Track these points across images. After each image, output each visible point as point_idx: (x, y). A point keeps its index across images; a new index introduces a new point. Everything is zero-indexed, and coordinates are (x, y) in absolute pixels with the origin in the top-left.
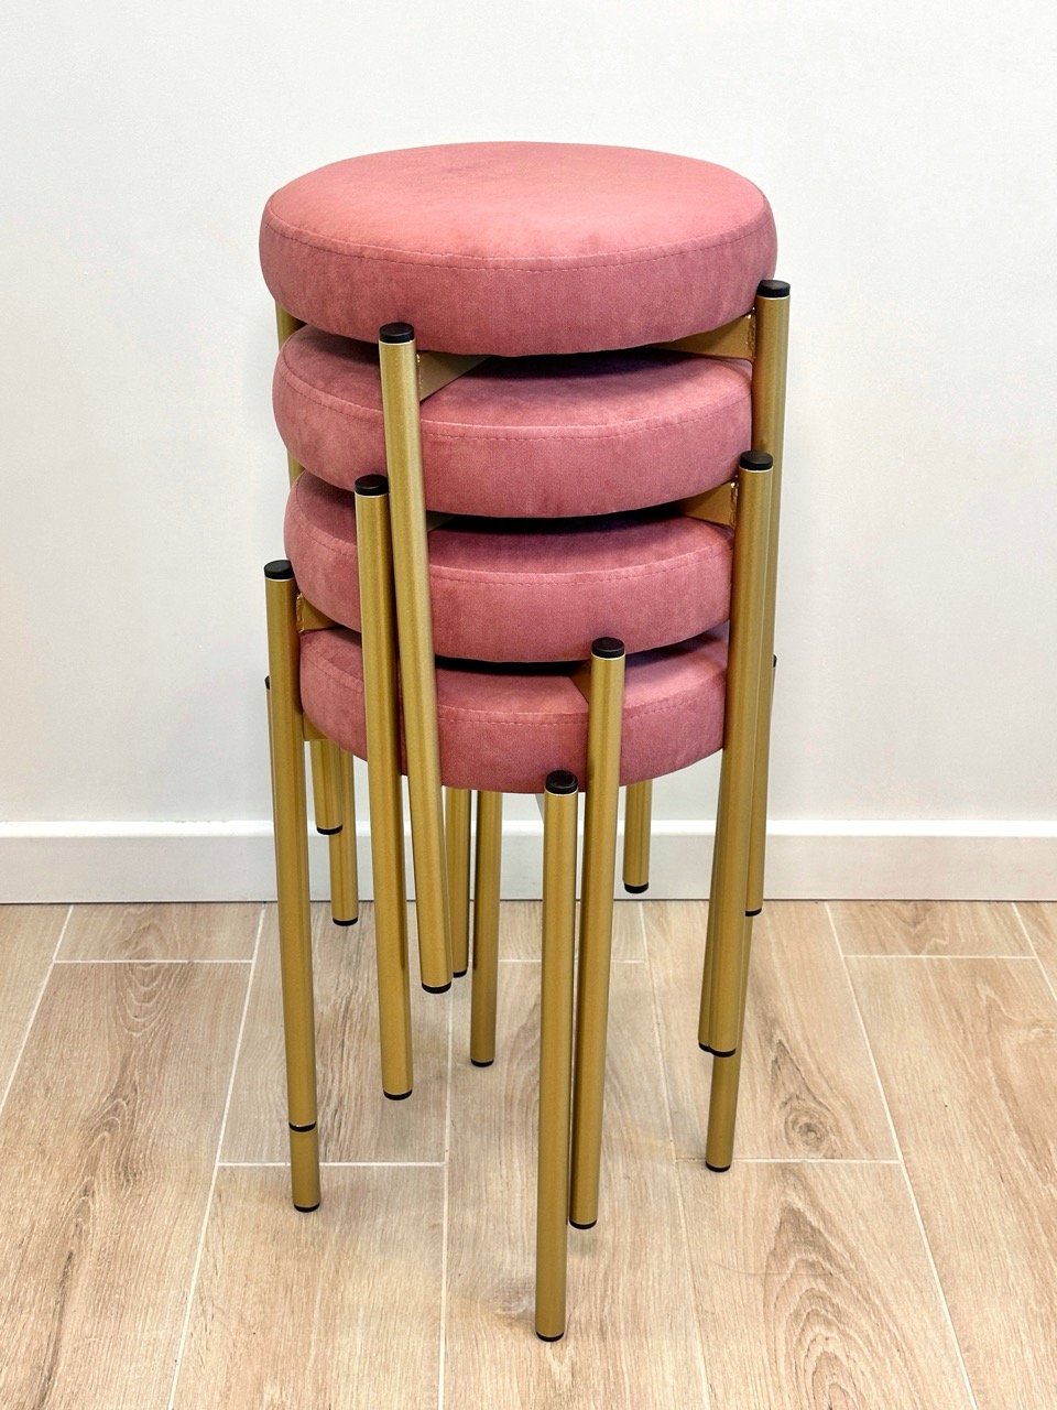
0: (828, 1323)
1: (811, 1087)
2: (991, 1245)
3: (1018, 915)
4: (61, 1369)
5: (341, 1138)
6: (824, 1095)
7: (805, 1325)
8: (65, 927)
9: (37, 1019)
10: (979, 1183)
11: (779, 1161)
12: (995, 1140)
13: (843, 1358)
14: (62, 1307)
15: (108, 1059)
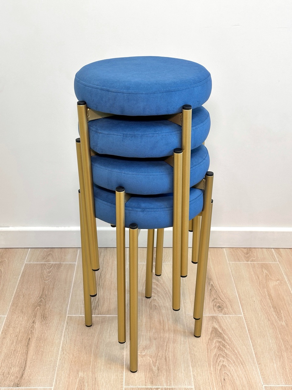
0: (224, 357)
1: (220, 296)
2: (266, 337)
3: (274, 252)
4: (27, 368)
5: (99, 309)
6: (223, 298)
7: (218, 357)
8: (28, 254)
9: (21, 278)
10: (263, 321)
11: (211, 315)
12: (267, 310)
13: (228, 366)
14: (27, 352)
15: (39, 288)
